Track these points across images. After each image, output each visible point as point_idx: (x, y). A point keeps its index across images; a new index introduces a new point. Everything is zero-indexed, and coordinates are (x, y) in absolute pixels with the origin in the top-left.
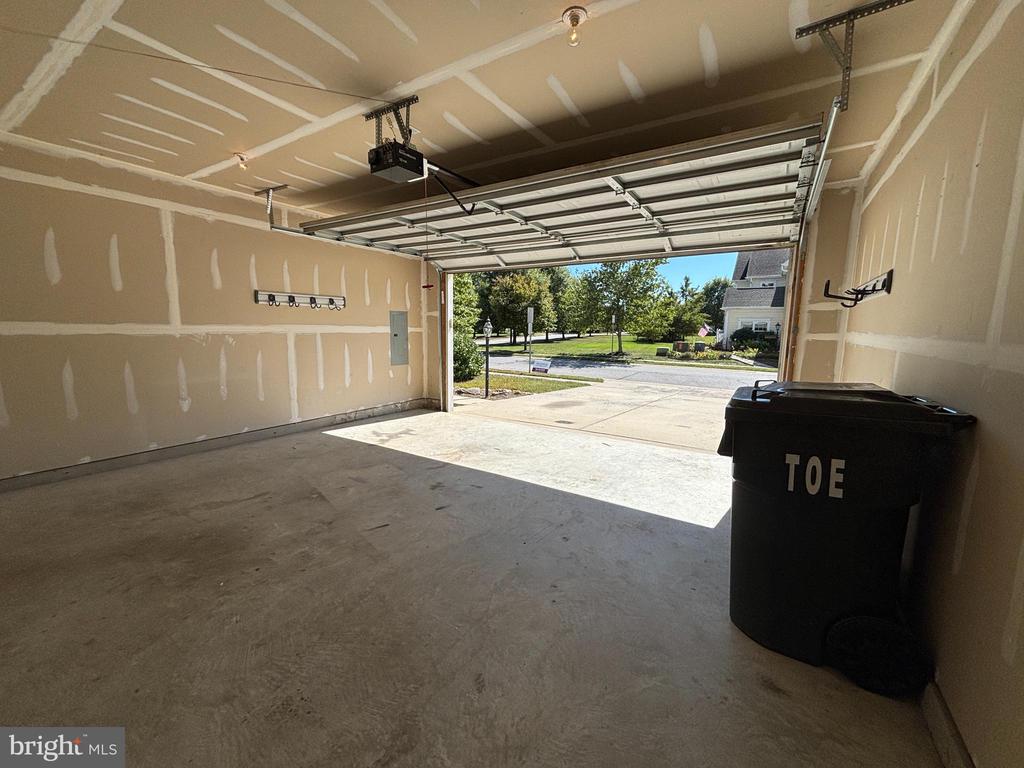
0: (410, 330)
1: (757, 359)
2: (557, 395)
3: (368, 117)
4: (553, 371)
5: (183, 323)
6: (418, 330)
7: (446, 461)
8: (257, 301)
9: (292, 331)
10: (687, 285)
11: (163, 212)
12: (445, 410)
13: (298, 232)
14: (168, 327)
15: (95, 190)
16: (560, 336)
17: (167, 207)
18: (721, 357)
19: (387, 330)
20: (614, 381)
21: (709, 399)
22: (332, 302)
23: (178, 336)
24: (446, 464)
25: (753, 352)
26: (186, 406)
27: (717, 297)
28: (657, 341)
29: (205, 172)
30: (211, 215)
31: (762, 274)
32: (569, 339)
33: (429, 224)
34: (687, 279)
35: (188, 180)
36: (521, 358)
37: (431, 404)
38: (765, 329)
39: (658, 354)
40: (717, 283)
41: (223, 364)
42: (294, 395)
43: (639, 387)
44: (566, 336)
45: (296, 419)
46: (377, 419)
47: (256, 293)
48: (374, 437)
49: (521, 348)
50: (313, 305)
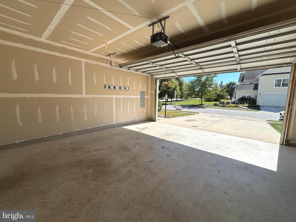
0: (145, 97)
1: (248, 107)
2: (186, 117)
3: (149, 26)
4: (182, 110)
5: (86, 94)
6: (148, 97)
7: (163, 138)
8: (105, 88)
9: (114, 97)
10: (222, 84)
11: (82, 62)
12: (155, 121)
13: (118, 67)
14: (82, 95)
15: (66, 56)
16: (181, 99)
17: (83, 60)
18: (236, 106)
19: (139, 97)
20: (202, 113)
21: (237, 120)
22: (125, 88)
23: (84, 98)
24: (163, 140)
25: (247, 105)
26: (86, 119)
27: (231, 88)
28: (212, 101)
29: (94, 50)
30: (94, 63)
31: (249, 80)
32: (183, 100)
33: (157, 63)
34: (222, 82)
35: (89, 53)
36: (171, 106)
37: (151, 119)
38: (251, 97)
39: (214, 105)
40: (231, 83)
41: (96, 106)
42: (114, 116)
43: (212, 115)
44: (182, 99)
45: (115, 123)
46: (137, 123)
47: (105, 85)
48: (137, 129)
49: (170, 103)
50: (120, 89)
